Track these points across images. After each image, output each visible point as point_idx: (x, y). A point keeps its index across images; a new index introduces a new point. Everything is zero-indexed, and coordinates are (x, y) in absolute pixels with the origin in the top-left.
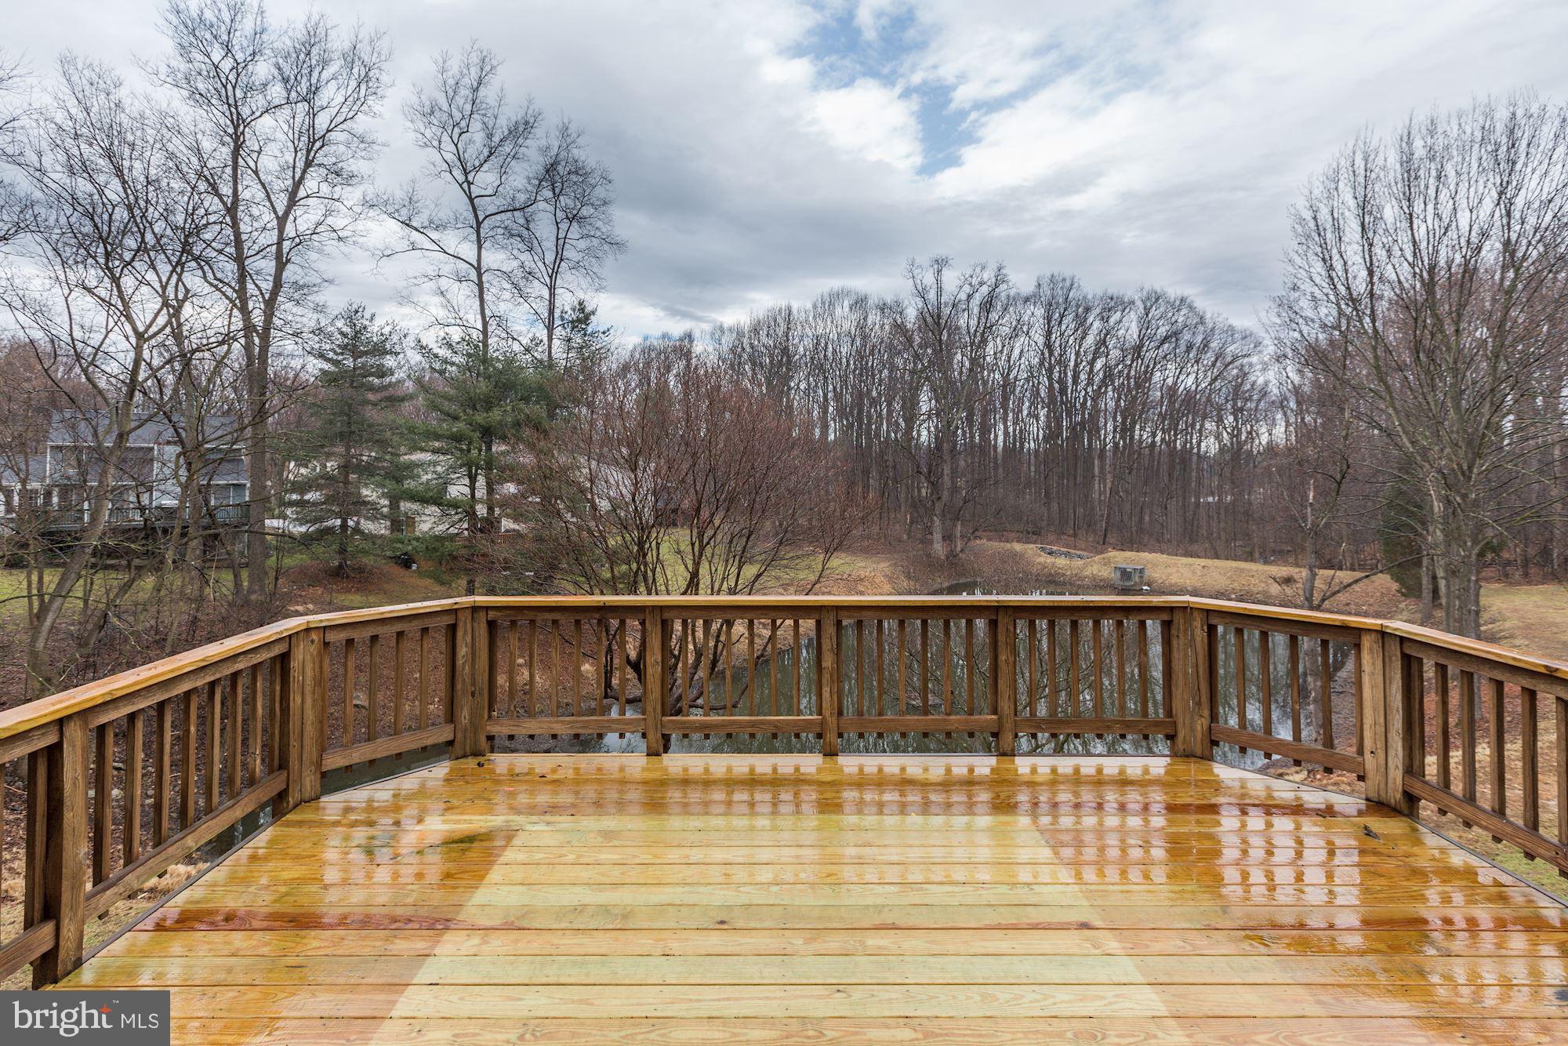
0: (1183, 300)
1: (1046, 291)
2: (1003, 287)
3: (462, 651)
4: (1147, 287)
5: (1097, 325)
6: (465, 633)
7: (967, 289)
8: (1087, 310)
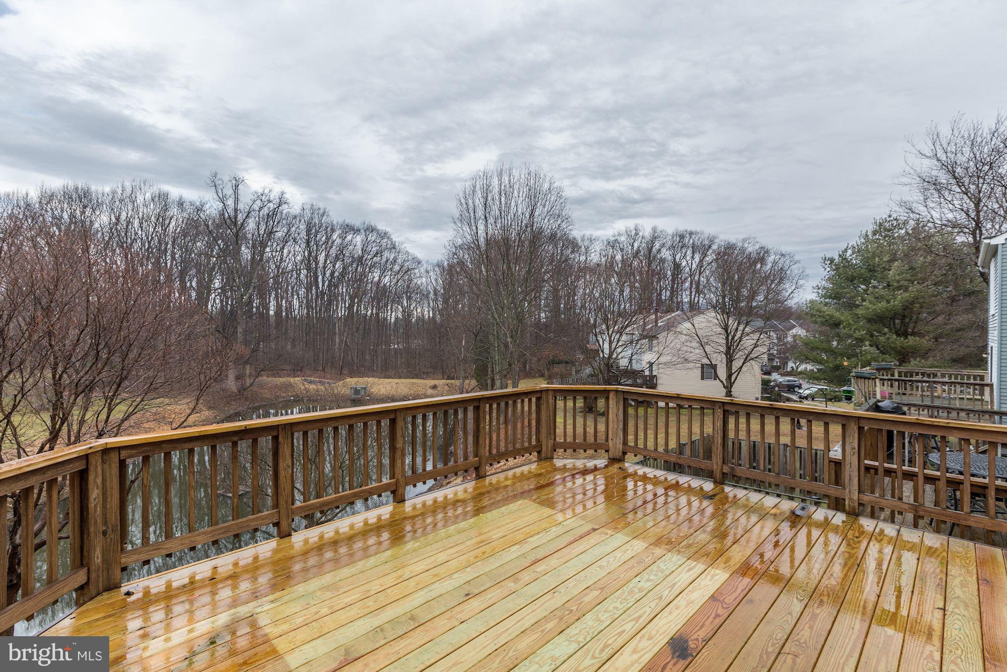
0: (385, 233)
1: (308, 214)
2: (285, 207)
3: (94, 494)
4: (367, 223)
5: (339, 241)
6: (96, 476)
7: (258, 203)
8: (333, 230)
